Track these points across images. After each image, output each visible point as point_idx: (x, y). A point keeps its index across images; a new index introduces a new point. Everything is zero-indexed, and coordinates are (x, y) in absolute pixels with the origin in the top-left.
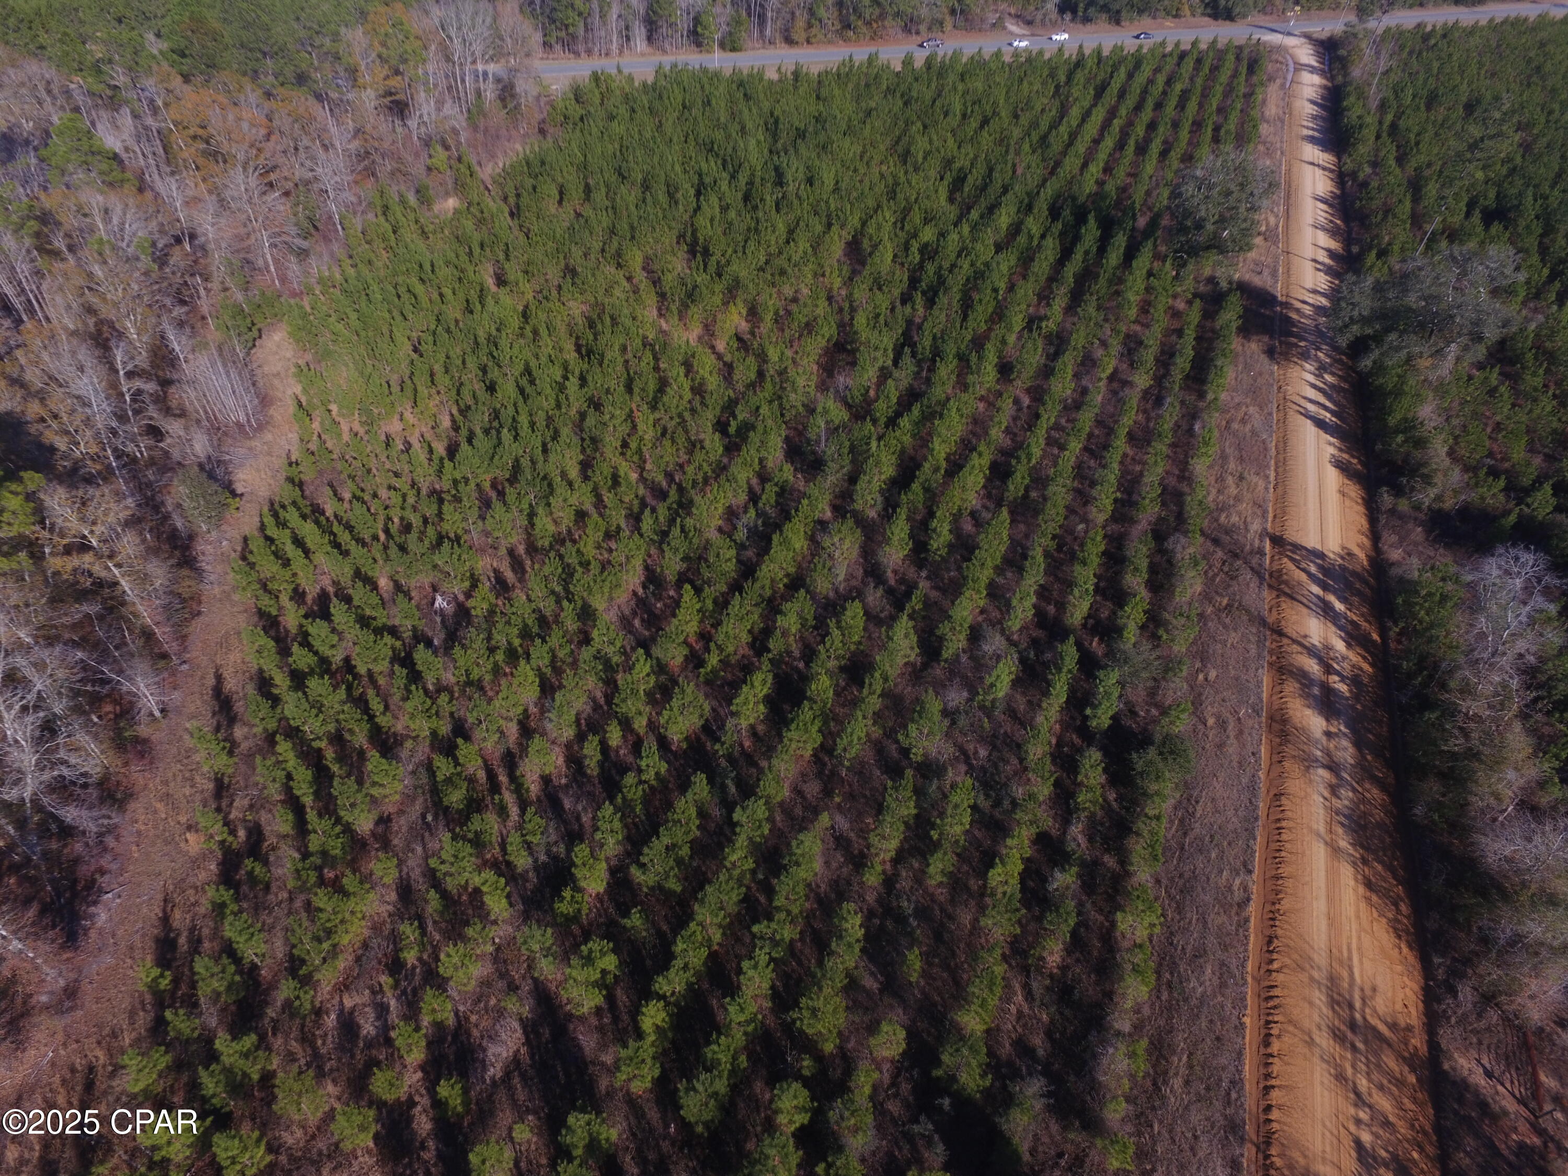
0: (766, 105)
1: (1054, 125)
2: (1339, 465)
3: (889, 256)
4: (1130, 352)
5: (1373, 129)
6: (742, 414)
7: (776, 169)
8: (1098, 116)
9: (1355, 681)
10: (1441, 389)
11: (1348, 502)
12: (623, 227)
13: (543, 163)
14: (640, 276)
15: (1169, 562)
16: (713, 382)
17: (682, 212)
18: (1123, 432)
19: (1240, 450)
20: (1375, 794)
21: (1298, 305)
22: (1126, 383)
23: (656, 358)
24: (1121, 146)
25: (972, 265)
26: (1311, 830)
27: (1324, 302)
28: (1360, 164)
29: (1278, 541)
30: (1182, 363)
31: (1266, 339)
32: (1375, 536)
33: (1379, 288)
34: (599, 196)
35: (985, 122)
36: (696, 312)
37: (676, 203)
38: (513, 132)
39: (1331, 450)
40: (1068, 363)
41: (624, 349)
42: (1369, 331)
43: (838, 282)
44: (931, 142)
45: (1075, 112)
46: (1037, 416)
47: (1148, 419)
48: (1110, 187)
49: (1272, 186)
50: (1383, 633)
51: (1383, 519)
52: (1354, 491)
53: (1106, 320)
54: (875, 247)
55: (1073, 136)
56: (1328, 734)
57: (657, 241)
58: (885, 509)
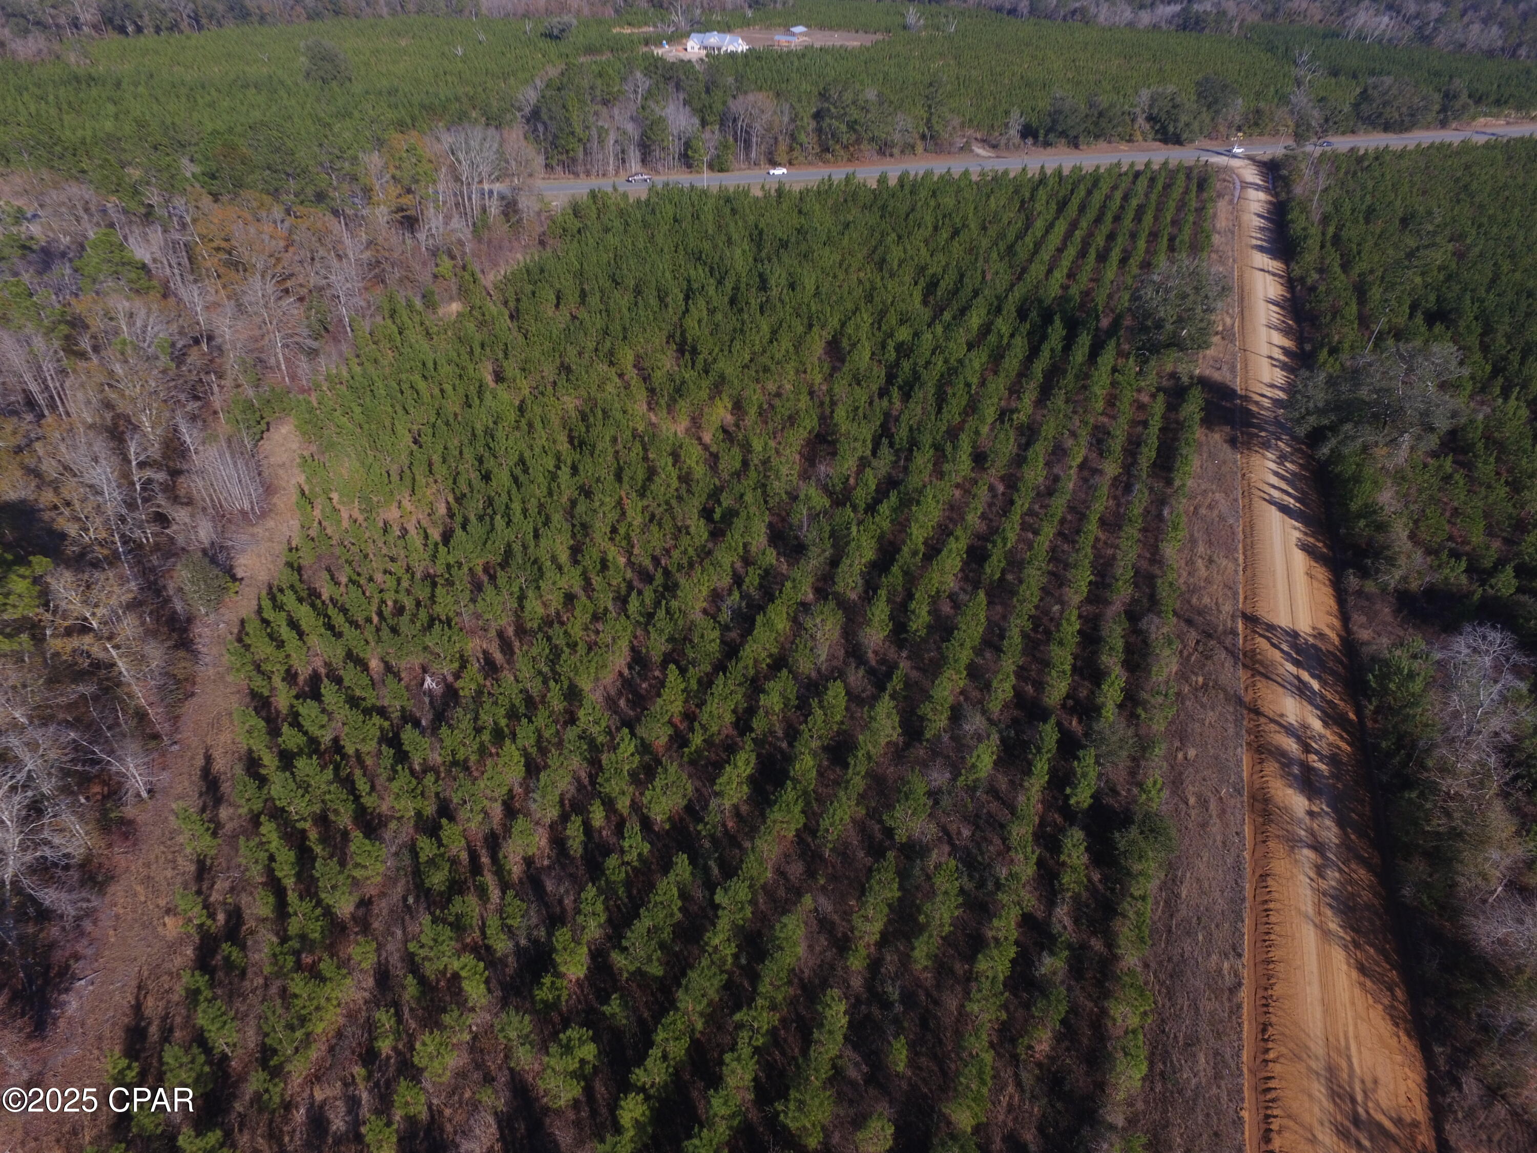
0: (751, 219)
1: (1020, 236)
2: (1305, 548)
3: (867, 355)
4: (1099, 441)
5: (1319, 238)
6: (727, 500)
7: (761, 275)
8: (1061, 227)
9: (1333, 760)
10: (1399, 477)
11: (1315, 584)
12: (616, 328)
13: (542, 271)
14: (632, 373)
15: (1145, 642)
16: (699, 471)
17: (671, 315)
18: (1094, 518)
19: (1209, 534)
20: (1361, 874)
21: (1257, 398)
22: (1096, 471)
23: (645, 450)
24: (1083, 253)
25: (946, 361)
26: (1299, 910)
27: (1282, 395)
28: (1308, 271)
29: (1251, 620)
30: (1148, 454)
31: (1228, 429)
32: (1345, 617)
33: (1331, 382)
34: (594, 300)
35: (956, 233)
36: (683, 406)
37: (666, 306)
38: (515, 244)
39: (1297, 534)
40: (1040, 451)
41: (614, 440)
42: (1326, 422)
43: (818, 379)
44: (905, 251)
45: (1039, 224)
46: (1012, 502)
47: (1118, 505)
48: (1074, 291)
49: (1225, 290)
50: (1359, 712)
51: (1351, 601)
52: (1321, 573)
53: (1075, 412)
54: (854, 345)
55: (1038, 246)
56: (1311, 813)
57: (647, 341)
58: (866, 592)
